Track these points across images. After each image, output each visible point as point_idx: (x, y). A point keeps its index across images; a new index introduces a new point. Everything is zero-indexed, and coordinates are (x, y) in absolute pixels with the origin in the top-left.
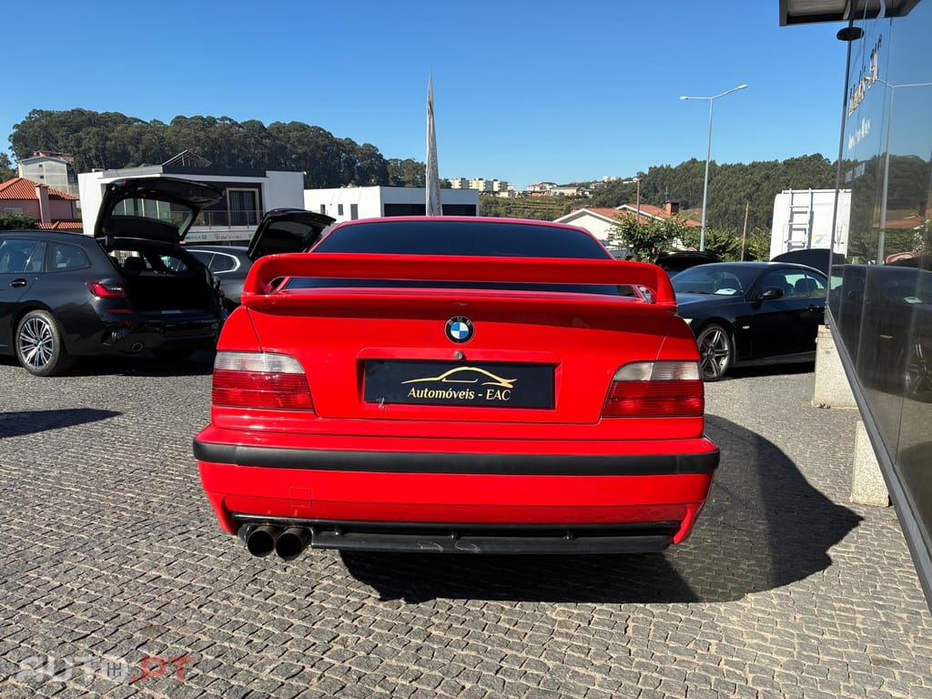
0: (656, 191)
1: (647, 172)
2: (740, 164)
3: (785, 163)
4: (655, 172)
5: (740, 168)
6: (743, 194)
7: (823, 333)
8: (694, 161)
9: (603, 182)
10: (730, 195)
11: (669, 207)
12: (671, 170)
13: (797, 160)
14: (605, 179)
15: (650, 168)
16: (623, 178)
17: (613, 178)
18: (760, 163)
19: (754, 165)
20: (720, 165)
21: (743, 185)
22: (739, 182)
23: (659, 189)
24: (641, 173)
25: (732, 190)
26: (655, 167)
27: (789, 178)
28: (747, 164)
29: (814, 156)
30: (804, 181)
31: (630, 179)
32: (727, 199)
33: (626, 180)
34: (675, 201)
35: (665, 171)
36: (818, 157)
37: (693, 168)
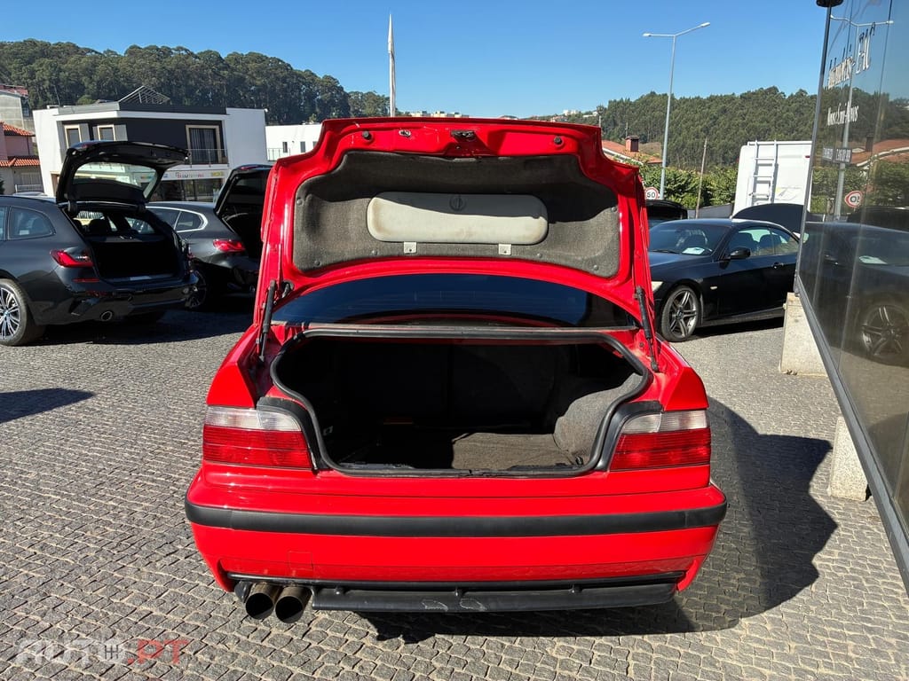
0: (615, 124)
1: (606, 106)
2: (698, 98)
3: (741, 96)
4: (615, 105)
5: (698, 102)
6: (700, 127)
7: (792, 301)
8: (653, 94)
9: (564, 115)
10: (688, 129)
11: (628, 143)
12: (631, 104)
13: (754, 93)
14: (566, 112)
15: (610, 102)
16: (583, 112)
17: (574, 112)
18: (717, 96)
19: (712, 99)
20: (680, 99)
21: (700, 118)
22: (697, 116)
23: (619, 122)
24: (600, 107)
25: (690, 123)
26: (615, 101)
27: (745, 111)
28: (705, 98)
29: (770, 89)
30: (760, 114)
31: (590, 113)
32: (685, 132)
33: (587, 114)
34: (635, 136)
35: (625, 104)
36: (773, 90)
37: (652, 101)
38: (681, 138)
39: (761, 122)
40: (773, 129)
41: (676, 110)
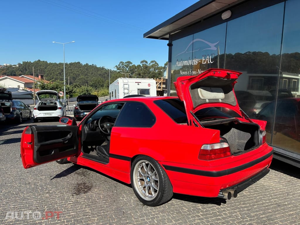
0: (26, 70)
1: (22, 63)
2: (56, 63)
3: (70, 64)
4: (25, 63)
5: (55, 64)
6: (58, 73)
8: (39, 61)
9: (4, 66)
10: (54, 73)
11: (40, 77)
12: (31, 63)
13: (73, 63)
14: (5, 65)
15: (23, 62)
16: (12, 65)
17: (8, 65)
18: (62, 63)
20: (49, 63)
21: (57, 70)
22: (56, 69)
23: (27, 69)
24: (19, 63)
25: (54, 71)
26: (25, 62)
27: (71, 68)
28: (58, 63)
31: (15, 65)
32: (53, 74)
33: (14, 66)
34: (42, 75)
35: (29, 63)
36: (79, 63)
37: (39, 63)
38: (51, 76)
39: (77, 72)
40: (80, 74)
41: (49, 67)
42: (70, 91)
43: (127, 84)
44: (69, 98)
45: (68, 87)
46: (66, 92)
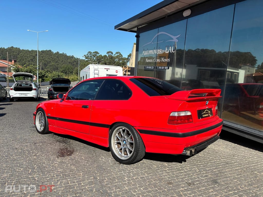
2: (28, 50)
3: (42, 51)
5: (28, 51)
6: (30, 59)
8: (12, 47)
10: (26, 59)
11: (13, 61)
12: (5, 49)
18: (34, 50)
19: (32, 51)
20: (21, 49)
21: (29, 56)
25: (26, 57)
27: (43, 56)
28: (30, 50)
30: (47, 57)
32: (25, 60)
34: (15, 60)
35: (3, 49)
36: (50, 51)
37: (12, 49)
38: (24, 61)
39: (48, 59)
40: (51, 61)
41: (21, 53)
42: (43, 76)
43: (97, 70)
44: (41, 82)
45: (41, 72)
46: (39, 76)
